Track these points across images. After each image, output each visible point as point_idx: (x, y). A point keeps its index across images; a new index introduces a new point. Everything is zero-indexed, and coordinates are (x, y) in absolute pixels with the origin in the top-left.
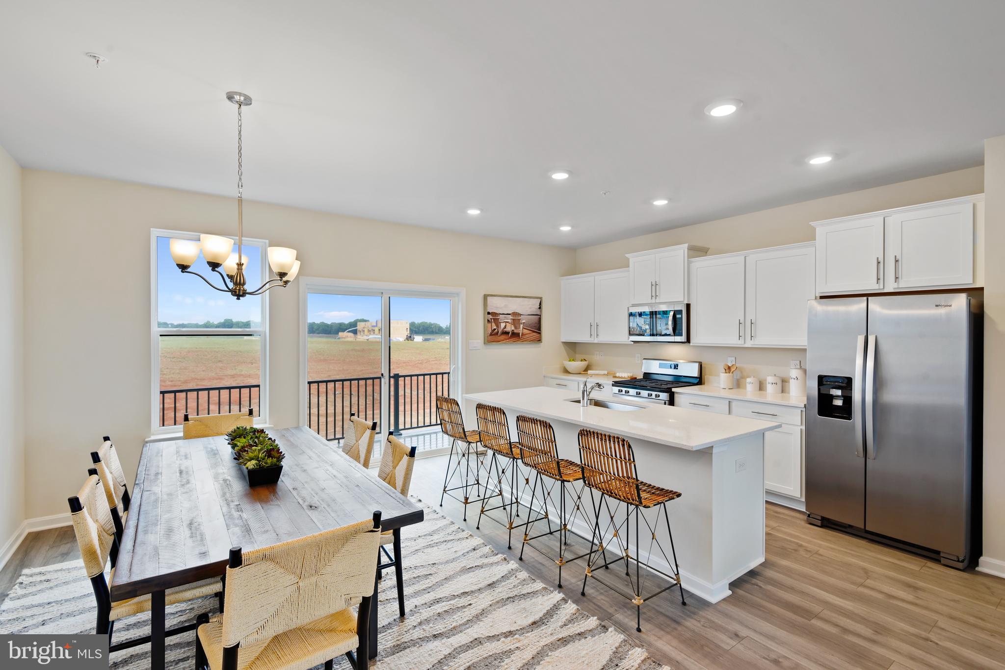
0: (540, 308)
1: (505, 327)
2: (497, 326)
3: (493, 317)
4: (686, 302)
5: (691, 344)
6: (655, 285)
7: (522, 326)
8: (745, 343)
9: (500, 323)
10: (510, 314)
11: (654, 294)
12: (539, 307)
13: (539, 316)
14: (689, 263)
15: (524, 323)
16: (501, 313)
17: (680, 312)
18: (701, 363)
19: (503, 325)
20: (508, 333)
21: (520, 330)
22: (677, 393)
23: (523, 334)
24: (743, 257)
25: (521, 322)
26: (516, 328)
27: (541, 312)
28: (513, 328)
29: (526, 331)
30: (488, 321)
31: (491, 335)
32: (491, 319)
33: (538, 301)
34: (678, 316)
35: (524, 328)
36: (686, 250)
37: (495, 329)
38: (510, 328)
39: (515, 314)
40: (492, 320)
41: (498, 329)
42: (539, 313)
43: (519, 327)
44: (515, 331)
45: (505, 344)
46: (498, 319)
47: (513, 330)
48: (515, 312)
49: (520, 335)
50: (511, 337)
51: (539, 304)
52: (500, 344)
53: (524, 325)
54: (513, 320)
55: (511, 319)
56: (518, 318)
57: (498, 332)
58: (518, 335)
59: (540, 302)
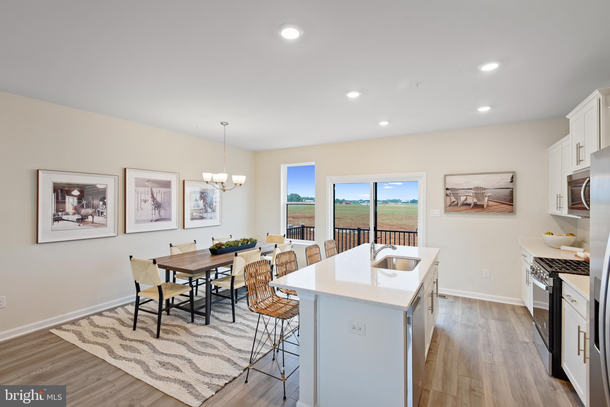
0: (512, 182)
1: (466, 200)
2: (457, 199)
7: (486, 199)
9: (459, 196)
10: (471, 189)
12: (510, 181)
15: (489, 196)
16: (461, 188)
19: (463, 198)
20: (470, 205)
21: (485, 202)
23: (488, 206)
25: (485, 195)
26: (479, 200)
27: (514, 185)
28: (475, 200)
29: (491, 203)
30: (447, 195)
31: (450, 206)
32: (450, 193)
33: (509, 177)
35: (490, 201)
37: (454, 202)
38: (470, 201)
39: (477, 188)
40: (451, 195)
41: (458, 202)
42: (510, 185)
43: (484, 200)
44: (477, 203)
45: (466, 213)
46: (458, 193)
47: (475, 202)
48: (478, 187)
49: (485, 206)
50: (473, 207)
51: (510, 178)
52: (460, 213)
53: (489, 198)
54: (475, 193)
55: (473, 193)
56: (482, 192)
57: (458, 204)
58: (482, 206)
59: (513, 176)
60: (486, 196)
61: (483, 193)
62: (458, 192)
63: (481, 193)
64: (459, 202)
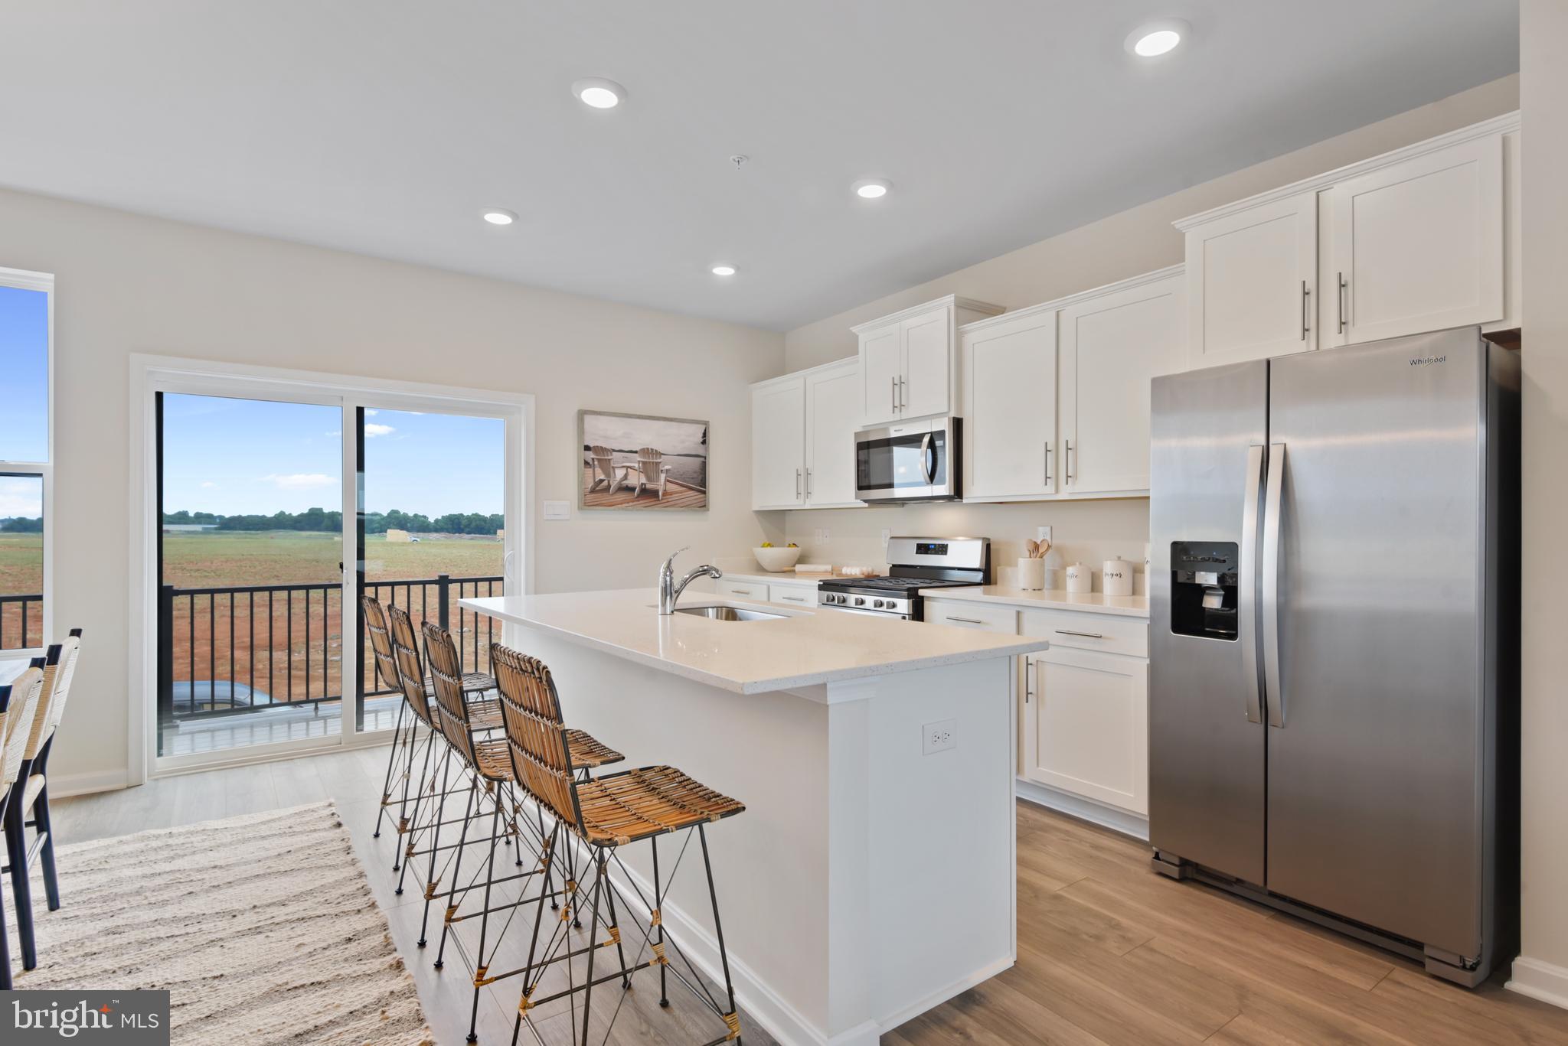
0: (704, 442)
1: (626, 477)
2: (608, 475)
3: (595, 456)
4: (953, 414)
5: (964, 501)
6: (899, 384)
7: (663, 476)
8: (1057, 491)
9: (613, 467)
10: (636, 452)
11: (897, 404)
12: (701, 440)
13: (703, 459)
14: (960, 336)
15: (667, 471)
16: (617, 449)
17: (942, 434)
18: (989, 539)
19: (620, 474)
20: (633, 489)
21: (661, 484)
22: (929, 598)
23: (665, 493)
24: (1053, 314)
25: (661, 468)
26: (649, 479)
27: (707, 450)
28: (643, 480)
29: (671, 487)
30: (586, 463)
31: (593, 491)
32: (593, 459)
34: (938, 443)
35: (668, 481)
36: (953, 308)
37: (601, 481)
38: (636, 480)
39: (647, 452)
40: (596, 463)
41: (609, 481)
42: (701, 452)
43: (658, 477)
44: (647, 486)
45: (626, 510)
46: (609, 460)
47: (642, 484)
48: (648, 449)
49: (660, 494)
50: (638, 496)
51: (701, 435)
52: (614, 510)
53: (669, 474)
54: (644, 463)
55: (639, 462)
56: (655, 460)
57: (609, 486)
58: (654, 494)
59: (705, 430)
60: (662, 471)
61: (656, 463)
62: (610, 457)
63: (653, 463)
64: (611, 482)
